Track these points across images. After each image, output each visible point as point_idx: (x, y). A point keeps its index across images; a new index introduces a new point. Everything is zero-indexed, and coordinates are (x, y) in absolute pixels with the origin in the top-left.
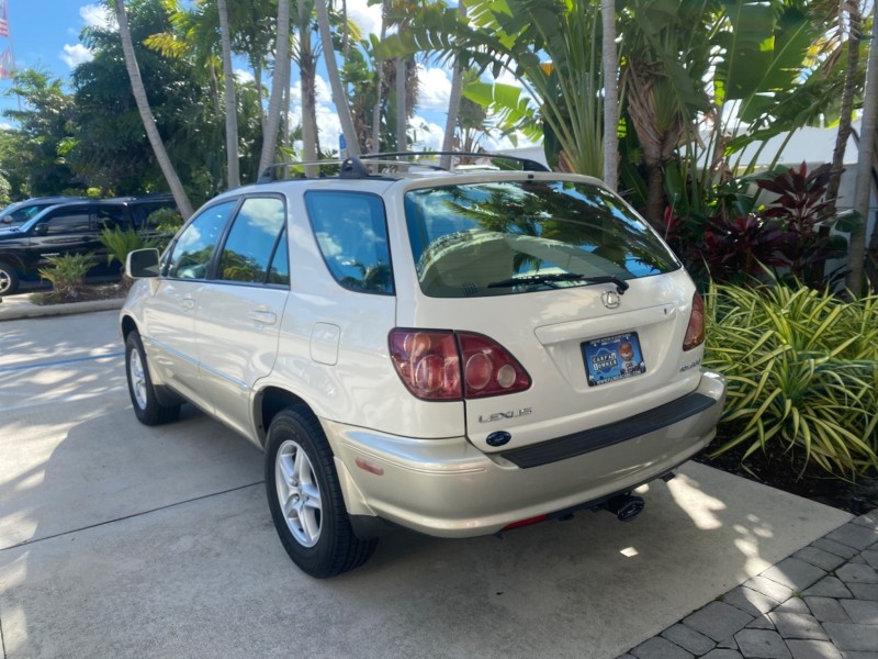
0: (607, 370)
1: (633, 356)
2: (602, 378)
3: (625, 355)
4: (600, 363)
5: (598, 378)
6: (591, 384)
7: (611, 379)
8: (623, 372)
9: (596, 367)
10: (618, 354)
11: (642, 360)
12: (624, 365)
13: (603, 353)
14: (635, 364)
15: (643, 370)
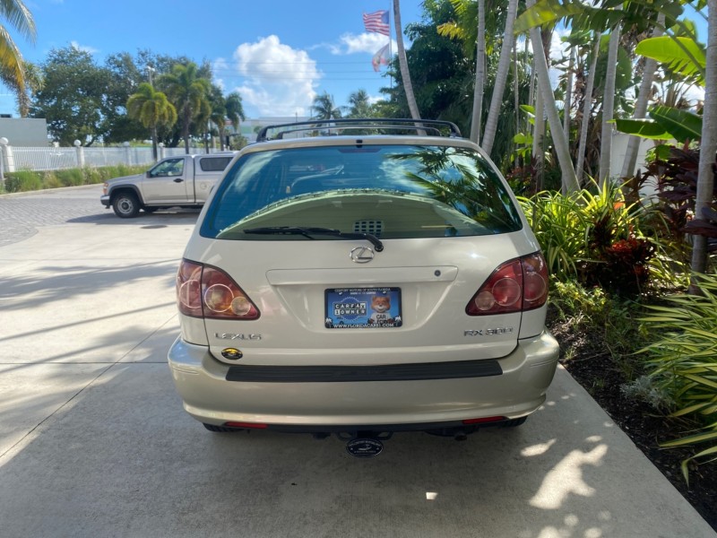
0: (351, 317)
1: (388, 309)
2: (342, 323)
3: (378, 307)
4: (345, 309)
5: (338, 321)
6: (329, 326)
7: (353, 326)
8: (370, 322)
9: (338, 312)
10: (369, 304)
11: (400, 314)
12: (374, 316)
13: (350, 302)
14: (388, 316)
15: (400, 324)
